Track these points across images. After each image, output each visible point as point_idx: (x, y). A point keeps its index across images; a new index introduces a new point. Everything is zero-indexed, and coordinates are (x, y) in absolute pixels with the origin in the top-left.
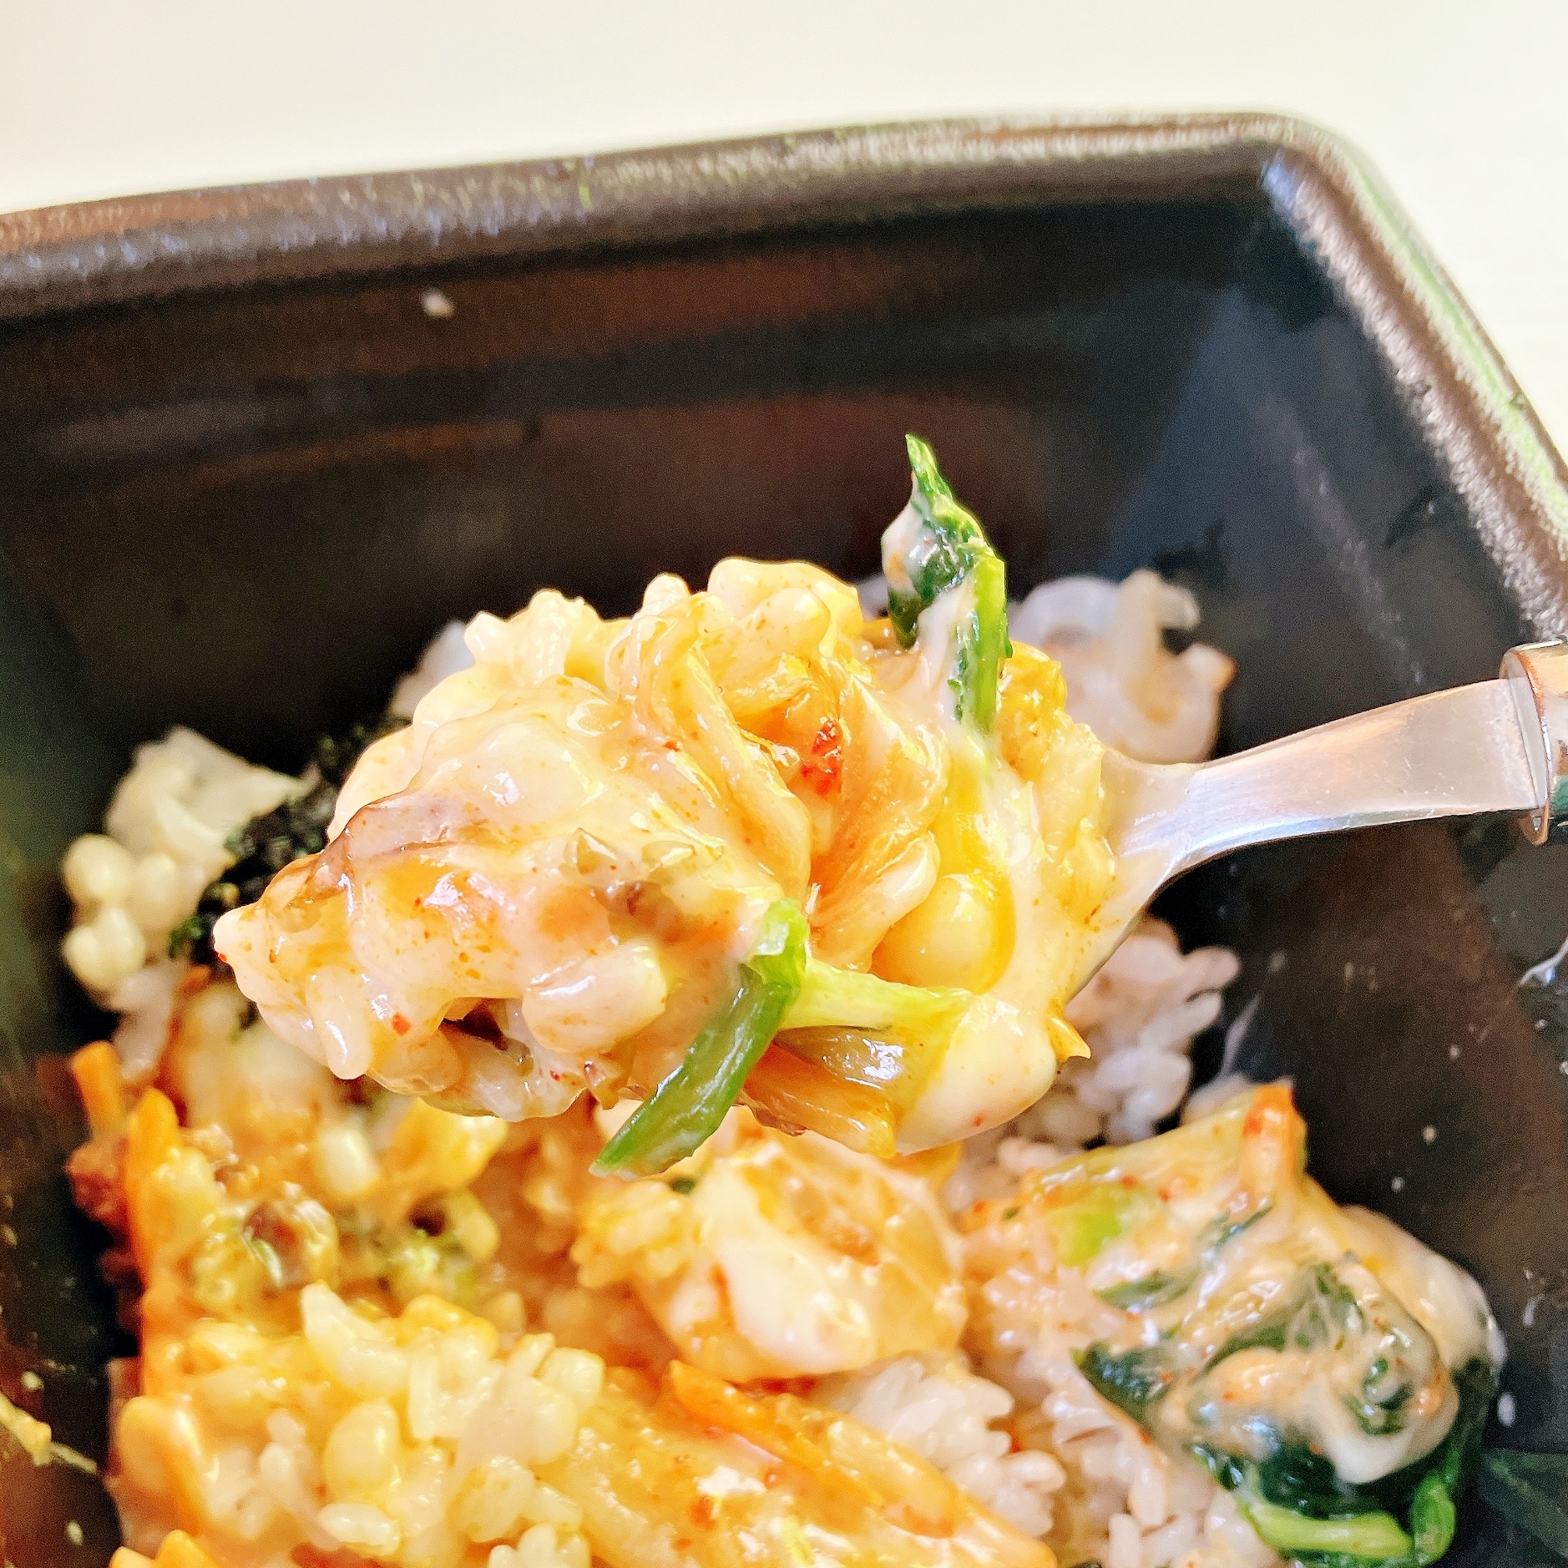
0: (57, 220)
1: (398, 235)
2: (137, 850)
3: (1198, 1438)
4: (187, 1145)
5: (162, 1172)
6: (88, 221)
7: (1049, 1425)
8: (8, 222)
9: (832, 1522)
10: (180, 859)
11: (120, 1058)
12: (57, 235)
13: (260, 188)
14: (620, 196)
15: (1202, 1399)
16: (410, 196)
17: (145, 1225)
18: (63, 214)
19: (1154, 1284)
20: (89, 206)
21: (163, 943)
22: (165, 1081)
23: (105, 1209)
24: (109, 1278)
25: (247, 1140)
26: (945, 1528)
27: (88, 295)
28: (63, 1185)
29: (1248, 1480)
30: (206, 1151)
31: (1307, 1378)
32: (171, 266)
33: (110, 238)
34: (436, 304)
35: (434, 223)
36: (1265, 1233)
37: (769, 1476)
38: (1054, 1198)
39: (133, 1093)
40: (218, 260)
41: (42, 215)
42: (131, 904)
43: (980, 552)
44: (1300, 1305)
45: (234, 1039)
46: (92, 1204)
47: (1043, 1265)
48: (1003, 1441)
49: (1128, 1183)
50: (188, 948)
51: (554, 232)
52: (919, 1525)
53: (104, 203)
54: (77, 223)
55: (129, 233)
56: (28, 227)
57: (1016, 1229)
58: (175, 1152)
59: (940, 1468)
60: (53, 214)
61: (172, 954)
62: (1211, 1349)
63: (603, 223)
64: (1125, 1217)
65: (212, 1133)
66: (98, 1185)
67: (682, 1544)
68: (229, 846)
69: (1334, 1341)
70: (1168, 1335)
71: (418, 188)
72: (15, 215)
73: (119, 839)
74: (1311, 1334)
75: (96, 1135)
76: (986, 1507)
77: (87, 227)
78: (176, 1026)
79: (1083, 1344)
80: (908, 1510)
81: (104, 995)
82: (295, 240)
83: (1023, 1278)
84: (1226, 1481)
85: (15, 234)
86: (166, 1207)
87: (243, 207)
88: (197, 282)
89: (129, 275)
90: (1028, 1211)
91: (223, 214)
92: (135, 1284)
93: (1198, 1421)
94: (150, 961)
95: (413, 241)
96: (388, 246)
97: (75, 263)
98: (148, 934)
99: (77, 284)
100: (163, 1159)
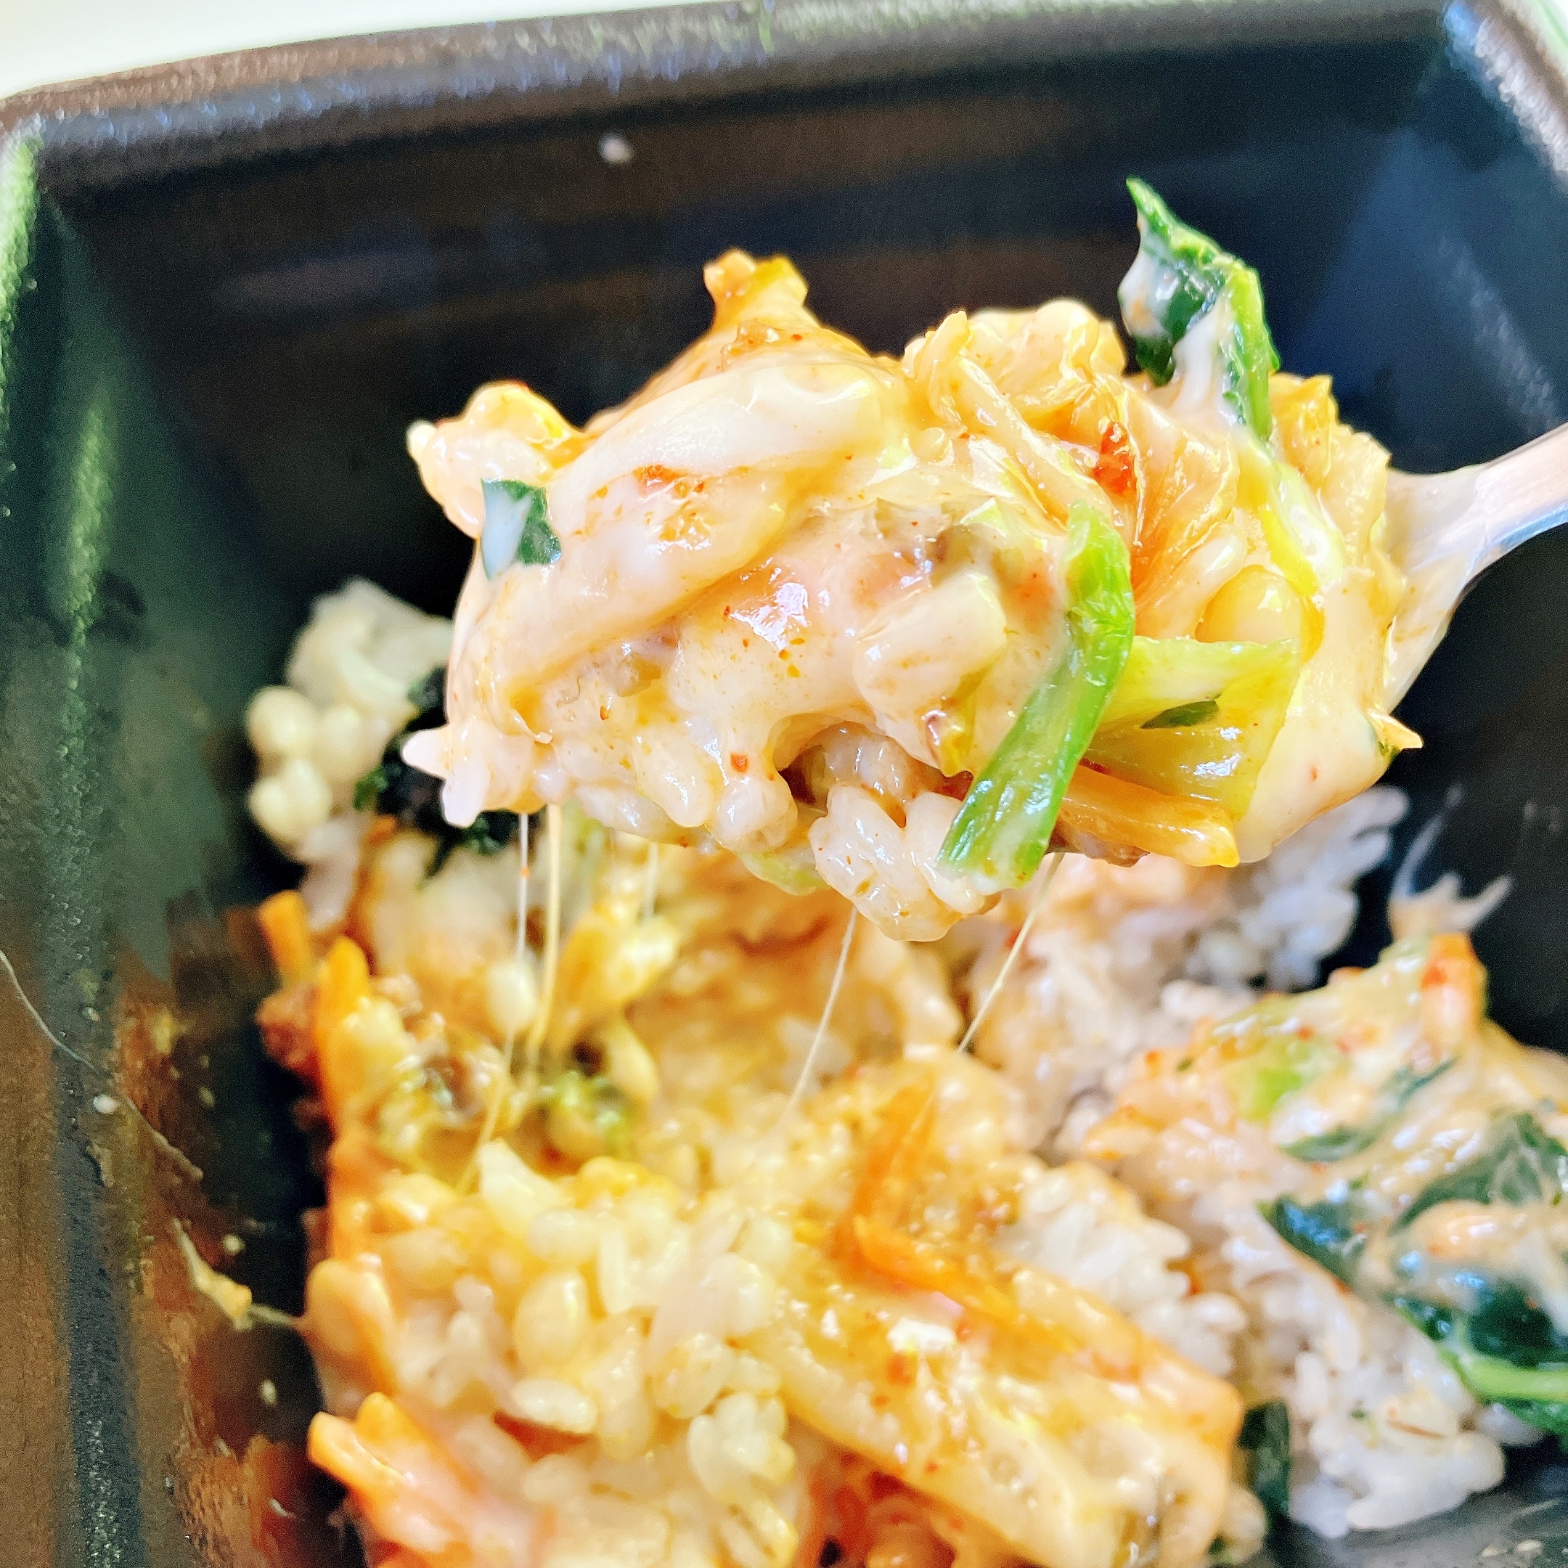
0: (231, 67)
1: (577, 78)
2: (322, 703)
3: (1402, 1290)
4: (377, 994)
5: (352, 1022)
6: (262, 68)
7: (1226, 1268)
8: (181, 70)
9: (1023, 1373)
10: (364, 712)
11: (308, 908)
12: (231, 81)
13: (436, 31)
14: (802, 37)
15: (1405, 1250)
16: (589, 39)
17: (335, 1074)
18: (237, 61)
19: (1339, 1137)
20: (264, 52)
21: (348, 795)
22: (354, 929)
23: (295, 1058)
24: (302, 1126)
25: (430, 988)
26: (1133, 1374)
27: (265, 144)
28: (252, 1034)
29: (1458, 1334)
30: (395, 1000)
31: (1521, 1232)
32: (348, 114)
33: (285, 85)
34: (615, 150)
35: (613, 67)
36: (1452, 1084)
37: (962, 1331)
38: (1228, 1049)
39: (323, 944)
40: (395, 108)
41: (216, 63)
42: (317, 756)
43: (1229, 268)
44: (1502, 1155)
45: (420, 887)
46: (283, 1052)
47: (1221, 1116)
48: (1181, 1283)
49: (1304, 1033)
50: (373, 800)
51: (735, 74)
52: (1110, 1373)
53: (280, 49)
54: (252, 70)
55: (305, 80)
56: (202, 75)
57: (1191, 1081)
58: (365, 1001)
59: (1125, 1313)
60: (227, 60)
61: (358, 804)
62: (1406, 1200)
63: (784, 65)
64: (1304, 1068)
65: (399, 983)
66: (287, 1034)
67: (880, 1402)
68: (412, 697)
69: (1549, 1194)
70: (1356, 1185)
71: (597, 31)
72: (189, 62)
73: (301, 690)
74: (1520, 1186)
75: (285, 983)
76: (1170, 1349)
77: (262, 74)
78: (364, 879)
79: (1269, 1195)
80: (1097, 1359)
81: (291, 847)
82: (473, 86)
83: (1200, 1130)
84: (1432, 1331)
85: (189, 82)
86: (356, 1056)
87: (420, 52)
88: (374, 130)
89: (305, 124)
90: (1201, 1062)
91: (400, 59)
92: (325, 1132)
93: (1403, 1274)
94: (336, 812)
95: (593, 85)
96: (567, 90)
97: (252, 111)
98: (334, 786)
99: (254, 132)
100: (352, 1008)
